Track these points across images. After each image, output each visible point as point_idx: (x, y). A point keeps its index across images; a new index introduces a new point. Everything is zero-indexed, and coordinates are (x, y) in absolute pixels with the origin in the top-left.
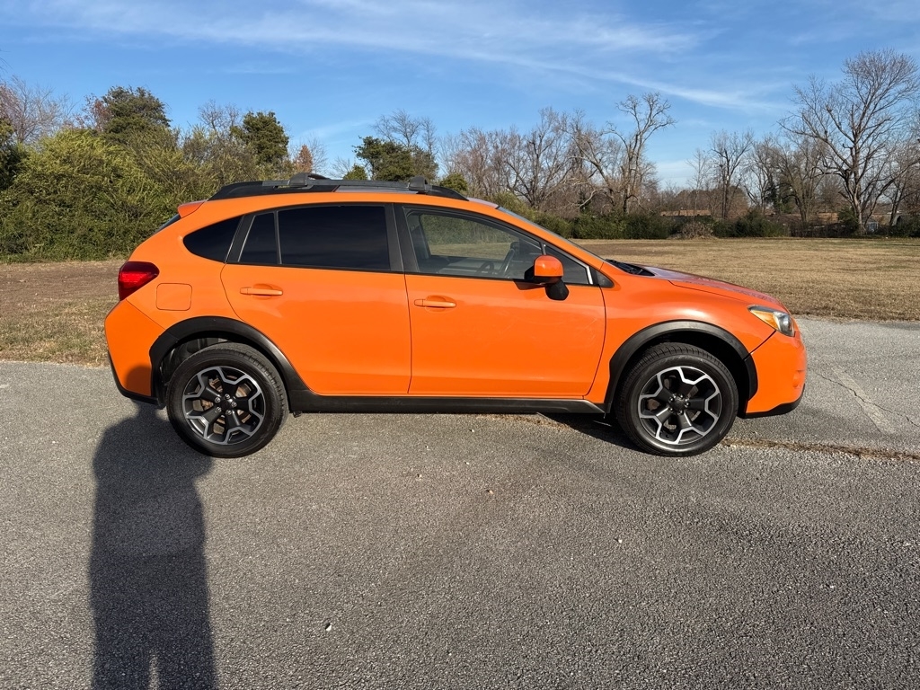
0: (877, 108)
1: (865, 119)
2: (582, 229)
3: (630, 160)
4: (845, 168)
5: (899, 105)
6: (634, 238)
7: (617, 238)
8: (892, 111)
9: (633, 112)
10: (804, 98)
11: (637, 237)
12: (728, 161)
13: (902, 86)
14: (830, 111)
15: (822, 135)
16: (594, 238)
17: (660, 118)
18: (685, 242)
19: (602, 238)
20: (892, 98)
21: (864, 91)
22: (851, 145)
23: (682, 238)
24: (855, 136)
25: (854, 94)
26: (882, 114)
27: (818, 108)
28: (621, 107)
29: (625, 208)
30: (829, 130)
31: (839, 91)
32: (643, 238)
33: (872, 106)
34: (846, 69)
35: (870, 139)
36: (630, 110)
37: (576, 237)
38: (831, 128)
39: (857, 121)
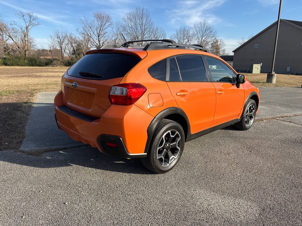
0: (103, 29)
1: (100, 32)
2: (8, 62)
3: (25, 36)
4: (97, 46)
5: (108, 29)
6: (32, 66)
7: (25, 66)
8: (107, 30)
9: (23, 18)
10: (83, 23)
11: (33, 65)
12: (61, 40)
13: (109, 23)
14: (91, 28)
15: (89, 35)
16: (14, 66)
17: (34, 22)
18: (55, 68)
19: (18, 66)
20: (107, 26)
21: (99, 23)
22: (98, 39)
23: (53, 66)
24: (99, 36)
25: (97, 24)
26: (104, 31)
27: (88, 26)
28: (17, 15)
29: (26, 55)
30: (91, 34)
31: (93, 22)
32: (35, 66)
33: (102, 28)
34: (94, 16)
35: (103, 38)
36: (21, 17)
37: (6, 65)
38: (92, 33)
39: (98, 32)
